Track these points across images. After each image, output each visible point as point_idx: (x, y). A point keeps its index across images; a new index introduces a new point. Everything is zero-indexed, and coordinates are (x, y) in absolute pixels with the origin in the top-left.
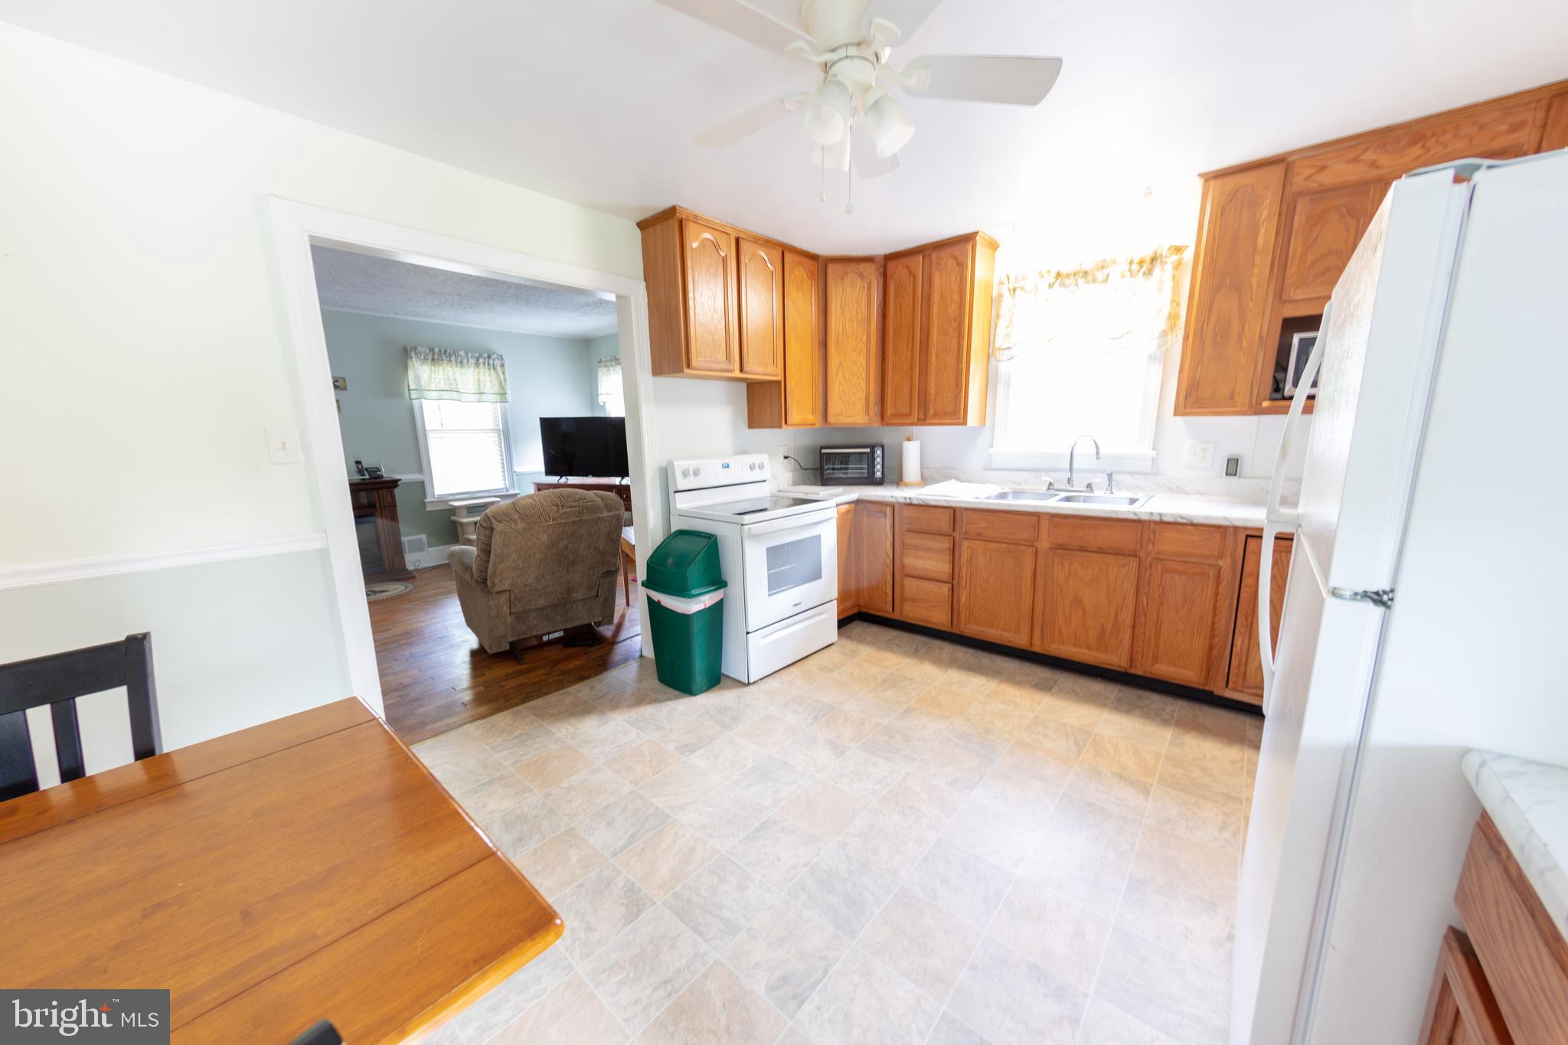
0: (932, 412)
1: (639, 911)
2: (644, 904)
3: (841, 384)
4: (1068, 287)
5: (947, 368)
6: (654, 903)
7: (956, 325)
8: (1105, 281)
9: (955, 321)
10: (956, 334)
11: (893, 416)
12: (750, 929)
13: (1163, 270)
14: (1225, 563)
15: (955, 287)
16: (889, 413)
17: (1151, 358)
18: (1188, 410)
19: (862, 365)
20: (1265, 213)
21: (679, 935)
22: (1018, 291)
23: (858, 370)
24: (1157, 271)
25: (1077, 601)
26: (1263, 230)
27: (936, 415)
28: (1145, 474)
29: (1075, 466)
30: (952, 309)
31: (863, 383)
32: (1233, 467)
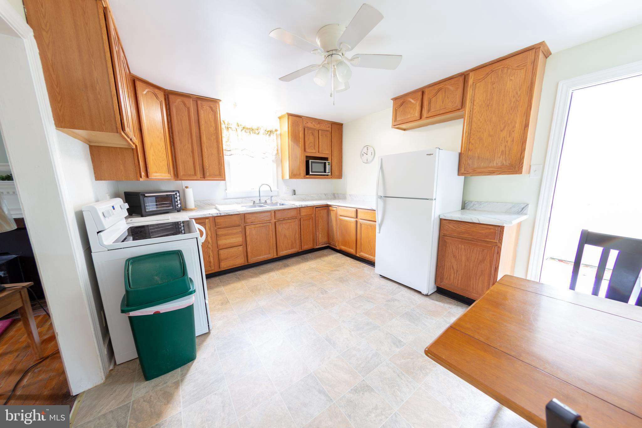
0: (208, 174)
1: (367, 386)
2: (364, 384)
3: (153, 155)
4: (247, 133)
5: (213, 156)
6: (364, 380)
7: (215, 137)
8: (258, 134)
9: (214, 135)
10: (215, 141)
11: (184, 175)
12: (377, 350)
13: (273, 135)
14: (313, 215)
15: (212, 120)
16: (182, 174)
17: (273, 161)
18: (292, 177)
19: (163, 146)
20: (300, 129)
21: (379, 371)
22: (230, 129)
23: (161, 149)
24: (272, 135)
25: (285, 236)
26: (300, 133)
27: (210, 176)
28: (276, 196)
29: (261, 195)
30: (212, 129)
31: (165, 157)
32: (294, 193)
